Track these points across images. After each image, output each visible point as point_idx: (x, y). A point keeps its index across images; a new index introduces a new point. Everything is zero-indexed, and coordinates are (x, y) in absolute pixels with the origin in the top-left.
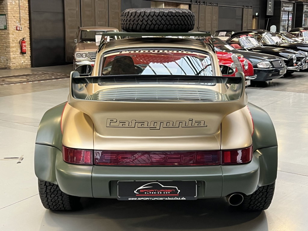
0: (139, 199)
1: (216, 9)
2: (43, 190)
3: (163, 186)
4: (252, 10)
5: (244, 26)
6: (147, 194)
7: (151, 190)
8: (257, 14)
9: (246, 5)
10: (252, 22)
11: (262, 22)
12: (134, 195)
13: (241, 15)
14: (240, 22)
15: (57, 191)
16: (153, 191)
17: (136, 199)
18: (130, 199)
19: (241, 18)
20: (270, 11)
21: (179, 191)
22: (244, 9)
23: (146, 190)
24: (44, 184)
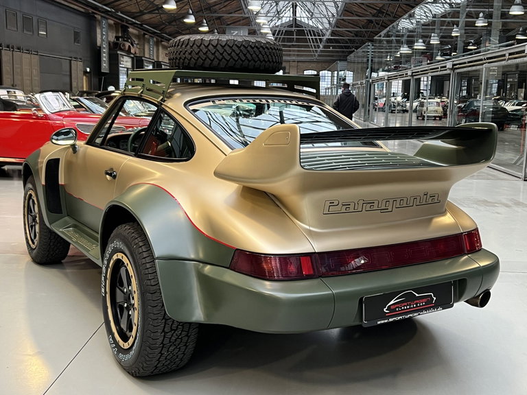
0: (391, 320)
1: (35, 59)
2: (158, 341)
3: (417, 295)
4: (81, 63)
5: (73, 86)
6: (399, 311)
7: (404, 304)
8: (88, 70)
9: (75, 56)
10: (83, 79)
11: (95, 80)
12: (384, 316)
13: (68, 69)
14: (68, 79)
15: (181, 338)
16: (406, 304)
17: (386, 321)
18: (379, 323)
19: (68, 73)
20: (105, 66)
21: (435, 298)
22: (72, 62)
23: (397, 305)
24: (161, 331)
